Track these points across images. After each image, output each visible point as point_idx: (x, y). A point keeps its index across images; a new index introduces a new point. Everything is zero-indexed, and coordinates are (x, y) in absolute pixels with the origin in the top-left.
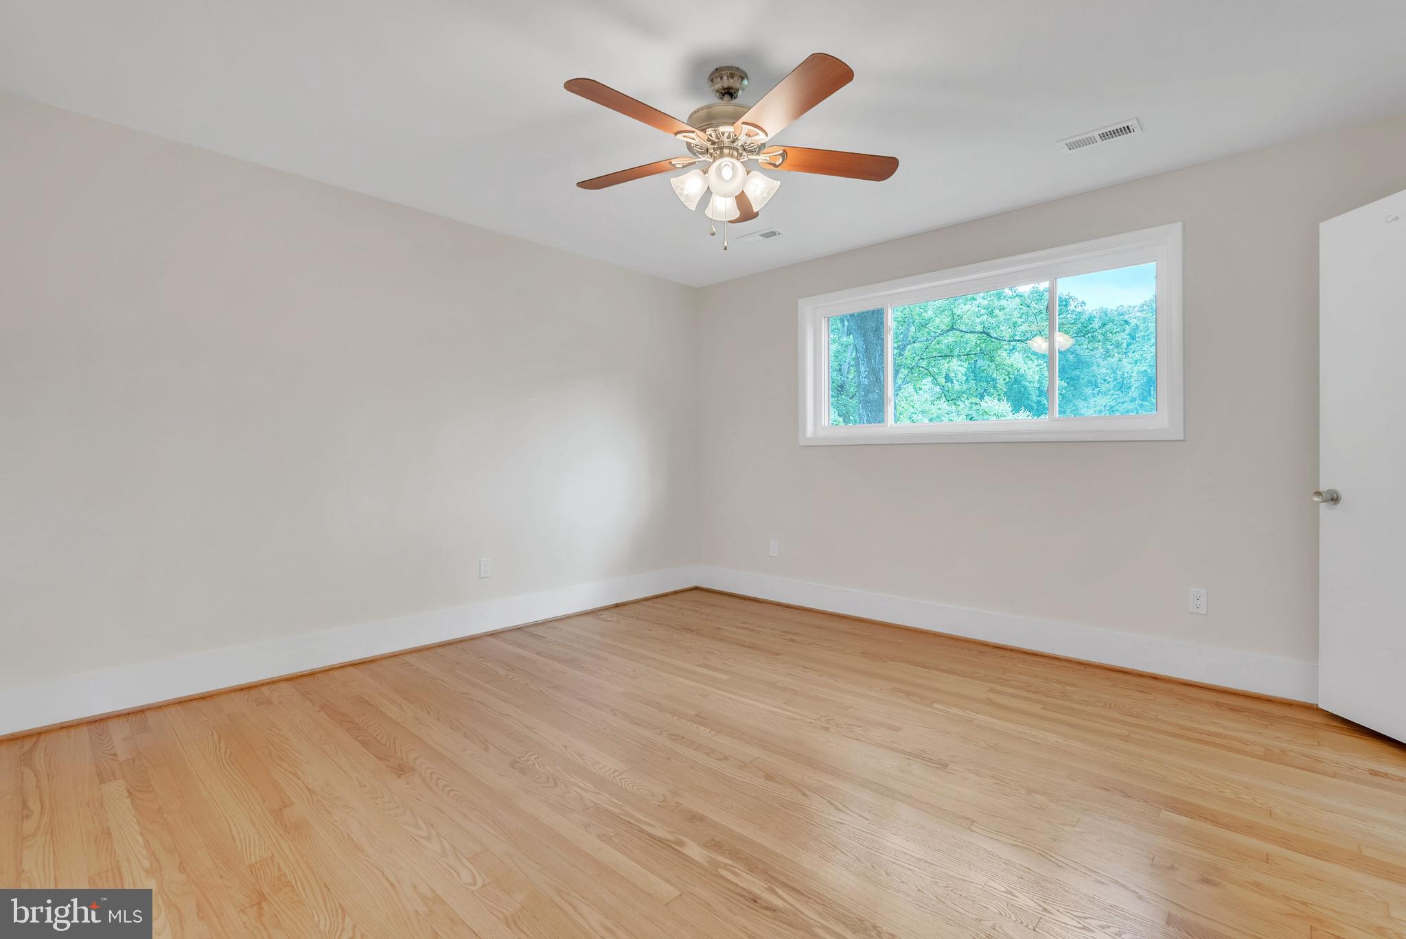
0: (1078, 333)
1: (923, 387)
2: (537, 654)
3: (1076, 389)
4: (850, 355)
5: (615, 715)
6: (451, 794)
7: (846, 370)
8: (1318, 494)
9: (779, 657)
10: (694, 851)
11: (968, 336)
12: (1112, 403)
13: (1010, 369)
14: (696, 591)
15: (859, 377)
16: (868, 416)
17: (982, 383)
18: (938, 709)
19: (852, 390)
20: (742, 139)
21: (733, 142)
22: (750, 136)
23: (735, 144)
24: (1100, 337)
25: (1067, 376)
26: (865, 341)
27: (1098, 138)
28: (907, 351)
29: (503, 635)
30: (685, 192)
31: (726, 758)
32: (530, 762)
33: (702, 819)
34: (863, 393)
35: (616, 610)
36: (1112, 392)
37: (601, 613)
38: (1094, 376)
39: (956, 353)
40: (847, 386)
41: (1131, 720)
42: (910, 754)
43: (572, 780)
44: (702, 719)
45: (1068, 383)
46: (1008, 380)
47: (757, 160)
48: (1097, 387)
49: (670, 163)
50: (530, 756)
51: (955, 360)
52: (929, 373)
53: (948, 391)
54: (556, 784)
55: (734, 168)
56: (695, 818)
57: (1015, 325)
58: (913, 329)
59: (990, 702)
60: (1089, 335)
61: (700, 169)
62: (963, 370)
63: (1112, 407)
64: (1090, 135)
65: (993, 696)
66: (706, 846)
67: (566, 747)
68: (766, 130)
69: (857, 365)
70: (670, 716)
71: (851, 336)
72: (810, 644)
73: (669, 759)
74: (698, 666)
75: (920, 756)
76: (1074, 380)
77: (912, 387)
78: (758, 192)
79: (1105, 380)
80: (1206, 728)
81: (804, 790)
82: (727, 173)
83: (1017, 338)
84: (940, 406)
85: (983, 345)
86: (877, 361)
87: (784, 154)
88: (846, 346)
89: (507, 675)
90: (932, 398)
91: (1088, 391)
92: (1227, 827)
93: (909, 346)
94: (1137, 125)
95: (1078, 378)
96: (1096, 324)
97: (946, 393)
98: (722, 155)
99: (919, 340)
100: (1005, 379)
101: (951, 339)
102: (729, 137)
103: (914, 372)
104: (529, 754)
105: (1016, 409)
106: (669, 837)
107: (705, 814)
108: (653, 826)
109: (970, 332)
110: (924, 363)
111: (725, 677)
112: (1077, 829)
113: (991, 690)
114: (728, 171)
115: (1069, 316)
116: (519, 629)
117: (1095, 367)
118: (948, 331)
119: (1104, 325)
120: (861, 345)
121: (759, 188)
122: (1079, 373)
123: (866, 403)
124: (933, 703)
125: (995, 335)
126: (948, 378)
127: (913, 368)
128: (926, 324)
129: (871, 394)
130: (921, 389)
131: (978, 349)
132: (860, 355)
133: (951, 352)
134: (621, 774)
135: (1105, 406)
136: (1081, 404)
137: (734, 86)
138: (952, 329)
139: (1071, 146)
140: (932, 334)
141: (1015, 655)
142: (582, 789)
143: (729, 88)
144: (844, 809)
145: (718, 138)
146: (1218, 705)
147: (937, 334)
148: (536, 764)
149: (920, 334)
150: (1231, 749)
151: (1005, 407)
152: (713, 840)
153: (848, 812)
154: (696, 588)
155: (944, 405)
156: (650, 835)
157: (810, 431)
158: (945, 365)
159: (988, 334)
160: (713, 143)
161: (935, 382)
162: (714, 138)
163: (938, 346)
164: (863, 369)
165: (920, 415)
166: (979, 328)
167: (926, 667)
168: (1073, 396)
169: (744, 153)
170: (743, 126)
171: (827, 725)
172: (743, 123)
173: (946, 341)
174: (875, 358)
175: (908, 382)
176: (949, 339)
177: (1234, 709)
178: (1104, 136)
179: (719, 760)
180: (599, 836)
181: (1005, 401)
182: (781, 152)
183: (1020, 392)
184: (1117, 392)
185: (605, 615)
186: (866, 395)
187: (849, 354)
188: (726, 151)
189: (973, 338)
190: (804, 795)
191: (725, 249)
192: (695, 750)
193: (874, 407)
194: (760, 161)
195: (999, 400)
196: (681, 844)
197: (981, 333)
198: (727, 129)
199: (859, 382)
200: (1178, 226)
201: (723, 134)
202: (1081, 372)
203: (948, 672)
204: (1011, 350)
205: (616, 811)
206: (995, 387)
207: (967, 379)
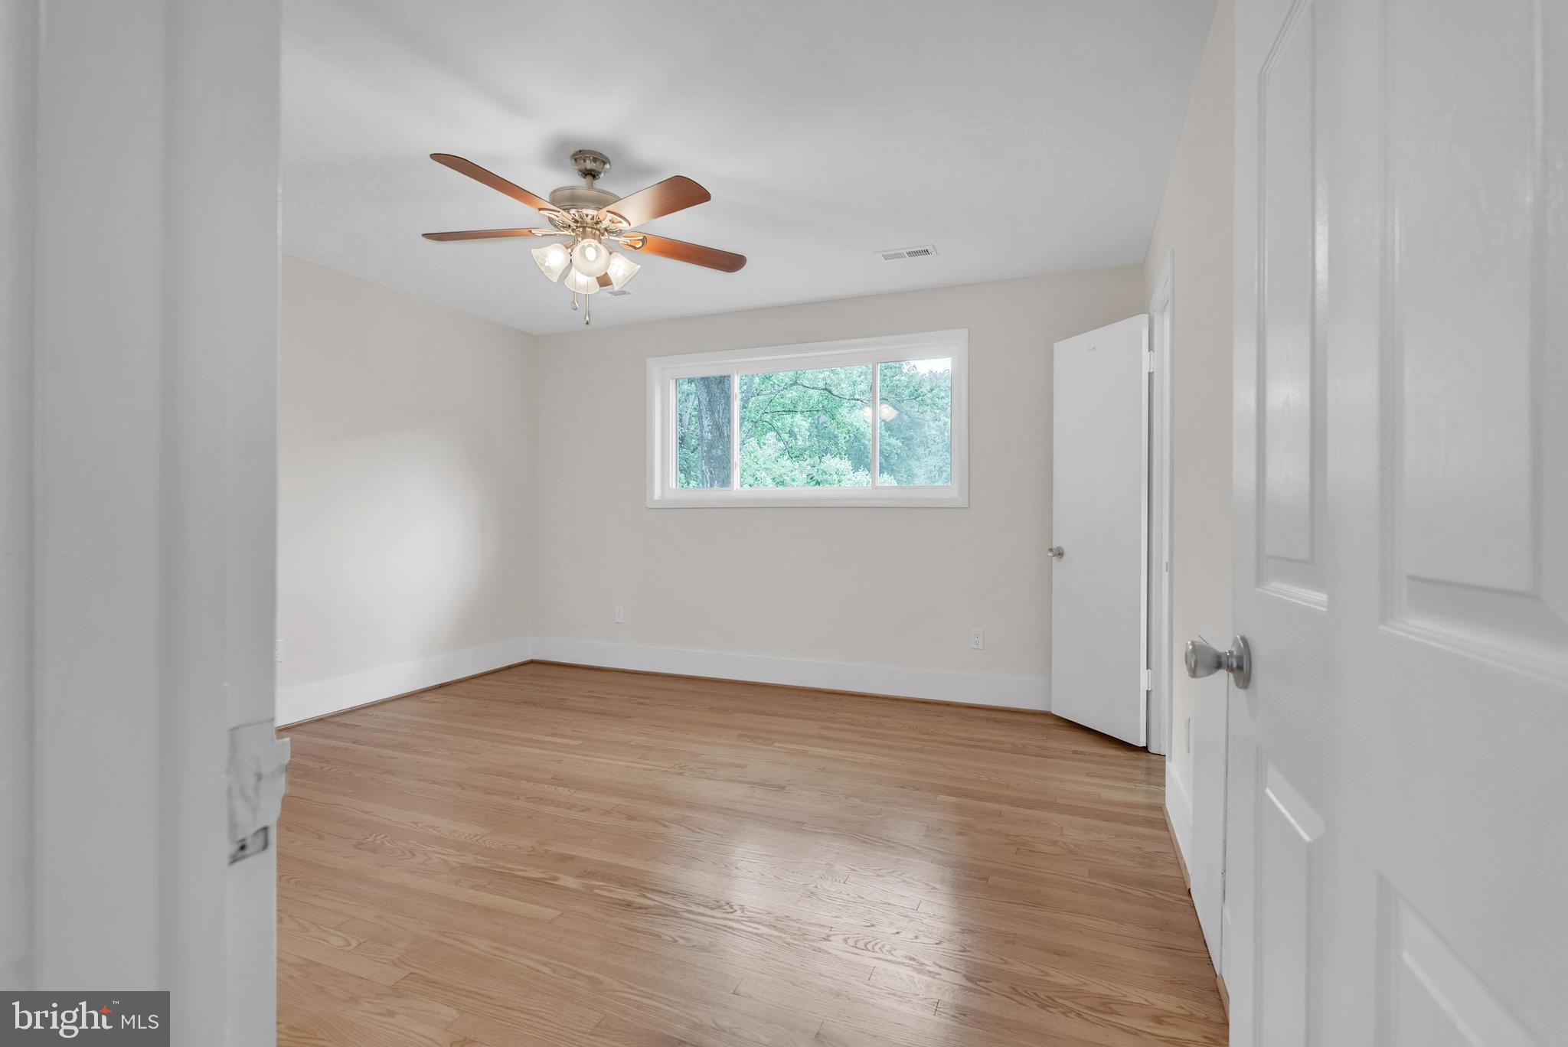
0: (910, 396)
1: (766, 442)
2: (354, 743)
3: (909, 449)
4: (692, 402)
5: (464, 789)
6: (292, 881)
7: (687, 421)
8: (1051, 550)
9: (630, 719)
10: (568, 881)
11: (811, 391)
12: (941, 464)
13: (850, 428)
14: (532, 664)
15: (701, 431)
16: (711, 473)
17: (825, 442)
18: (778, 747)
19: (693, 443)
20: (605, 224)
21: (597, 223)
22: (613, 222)
23: (598, 226)
24: (929, 401)
25: (902, 435)
26: (709, 393)
27: (906, 255)
28: (751, 403)
29: (300, 728)
30: (547, 264)
31: (589, 809)
32: (378, 842)
33: (572, 858)
34: (706, 448)
35: (441, 691)
36: (940, 453)
37: (424, 695)
38: (925, 437)
39: (800, 408)
40: (687, 438)
41: (924, 737)
42: (754, 783)
43: (430, 849)
44: (557, 780)
45: (903, 443)
46: (848, 438)
47: (618, 241)
48: (928, 447)
49: (530, 231)
50: (376, 836)
51: (798, 416)
52: (773, 428)
53: (791, 447)
54: (413, 855)
55: (596, 248)
56: (564, 858)
57: (854, 383)
58: (757, 380)
59: (821, 737)
60: (920, 398)
61: (562, 243)
62: (807, 425)
63: (941, 468)
64: (901, 251)
65: (823, 732)
66: (579, 877)
67: (416, 824)
68: (628, 219)
69: (700, 418)
70: (525, 782)
71: (693, 385)
72: (660, 705)
73: (531, 817)
74: (546, 735)
75: (763, 784)
76: (908, 440)
77: (756, 441)
78: (620, 274)
79: (935, 441)
80: (977, 736)
81: (663, 822)
82: (591, 253)
83: (857, 397)
84: (784, 463)
85: (826, 402)
86: (721, 415)
87: (644, 240)
88: (688, 395)
89: (322, 767)
90: (776, 455)
91: (921, 451)
92: (979, 799)
93: (753, 398)
94: (933, 250)
95: (912, 438)
96: (927, 386)
97: (790, 450)
98: (584, 236)
99: (764, 393)
100: (845, 438)
101: (794, 394)
102: (592, 219)
103: (757, 426)
104: (374, 835)
105: (856, 469)
106: (542, 876)
107: (575, 854)
108: (526, 871)
109: (813, 388)
110: (768, 417)
111: (576, 743)
112: (879, 816)
113: (823, 728)
114: (591, 251)
115: (903, 378)
116: (321, 720)
117: (926, 428)
118: (792, 385)
119: (932, 390)
120: (704, 397)
121: (620, 268)
122: (912, 434)
123: (709, 459)
124: (774, 742)
125: (836, 393)
126: (791, 433)
127: (756, 422)
128: (770, 377)
129: (714, 450)
130: (765, 444)
131: (821, 406)
132: (703, 407)
133: (795, 407)
134: (483, 836)
135: (935, 467)
136: (914, 464)
137: (597, 170)
138: (796, 383)
139: (886, 257)
140: (776, 387)
141: (843, 698)
142: (444, 854)
143: (591, 170)
144: (701, 831)
145: (581, 217)
146: (988, 719)
147: (781, 388)
148: (385, 842)
149: (763, 386)
150: (991, 749)
151: (845, 465)
152: (585, 871)
153: (703, 832)
154: (532, 662)
155: (786, 462)
156: (524, 878)
157: (657, 493)
158: (788, 418)
159: (830, 392)
160: (576, 221)
161: (779, 439)
162: (577, 218)
163: (782, 400)
164: (706, 422)
165: (764, 473)
166: (821, 385)
167: (769, 715)
168: (908, 456)
169: (606, 233)
170: (608, 214)
171: (680, 771)
172: (608, 211)
173: (790, 395)
174: (719, 412)
175: (751, 436)
176: (793, 394)
177: (997, 721)
178: (910, 254)
179: (582, 811)
180: (472, 887)
181: (846, 459)
182: (642, 238)
183: (860, 449)
184: (945, 454)
185: (428, 697)
186: (709, 451)
187: (691, 404)
188: (588, 230)
189: (815, 394)
190: (666, 826)
191: (587, 323)
192: (556, 807)
193: (720, 468)
194: (620, 242)
195: (841, 459)
196: (556, 879)
197: (823, 389)
198: (591, 212)
199: (702, 436)
200: (965, 332)
201: (587, 216)
202: (915, 432)
203: (787, 717)
204: (852, 407)
205: (486, 866)
206: (836, 444)
207: (810, 435)
